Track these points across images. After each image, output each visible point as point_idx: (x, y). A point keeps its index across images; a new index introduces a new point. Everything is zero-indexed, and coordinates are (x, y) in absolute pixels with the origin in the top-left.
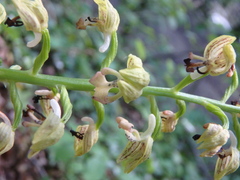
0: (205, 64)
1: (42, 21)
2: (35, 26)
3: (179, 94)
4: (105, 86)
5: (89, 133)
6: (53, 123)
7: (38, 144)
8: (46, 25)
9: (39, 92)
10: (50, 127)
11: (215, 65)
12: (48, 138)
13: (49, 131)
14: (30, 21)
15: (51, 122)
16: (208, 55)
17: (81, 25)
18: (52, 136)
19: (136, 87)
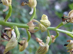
0: (69, 19)
1: (9, 2)
2: (7, 3)
3: (58, 29)
4: (33, 26)
5: (25, 43)
6: (14, 40)
7: (8, 48)
8: (11, 3)
9: (6, 28)
10: (12, 42)
11: (72, 19)
12: (12, 46)
13: (12, 43)
14: (5, 1)
15: (13, 40)
16: (70, 16)
17: (23, 4)
18: (13, 45)
19: (46, 27)
